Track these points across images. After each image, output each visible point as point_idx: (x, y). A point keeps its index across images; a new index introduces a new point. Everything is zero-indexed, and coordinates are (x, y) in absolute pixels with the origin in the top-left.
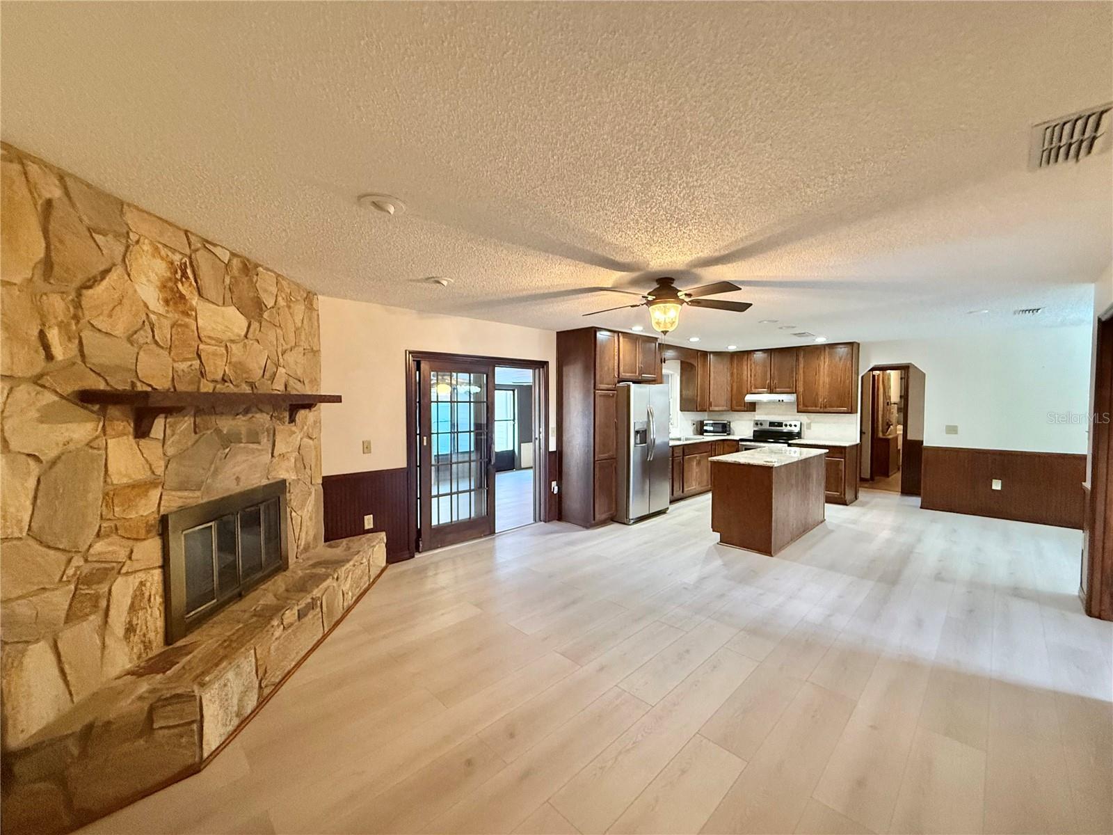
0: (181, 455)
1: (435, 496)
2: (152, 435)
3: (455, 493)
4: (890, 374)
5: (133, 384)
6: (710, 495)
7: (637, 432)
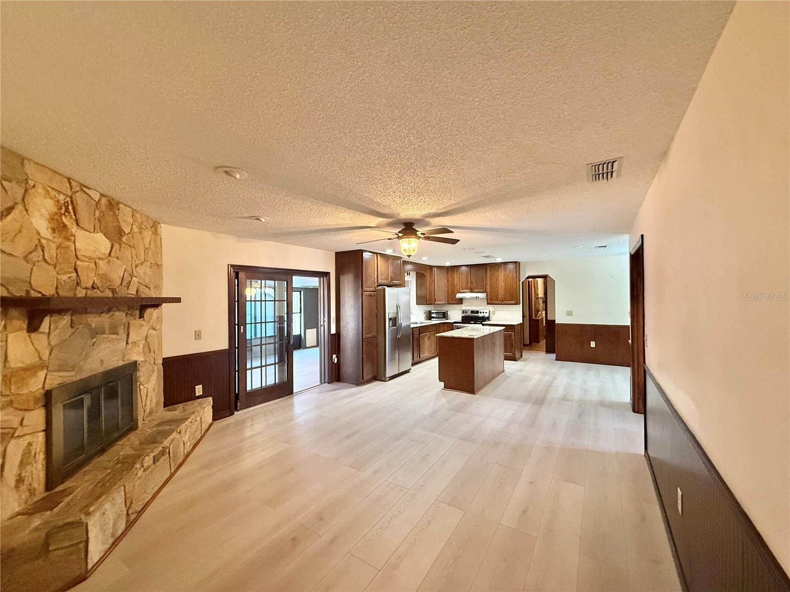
0: (62, 344)
1: (249, 369)
2: (41, 330)
3: (264, 366)
4: (537, 280)
5: (28, 292)
6: (437, 359)
7: (390, 319)
